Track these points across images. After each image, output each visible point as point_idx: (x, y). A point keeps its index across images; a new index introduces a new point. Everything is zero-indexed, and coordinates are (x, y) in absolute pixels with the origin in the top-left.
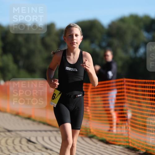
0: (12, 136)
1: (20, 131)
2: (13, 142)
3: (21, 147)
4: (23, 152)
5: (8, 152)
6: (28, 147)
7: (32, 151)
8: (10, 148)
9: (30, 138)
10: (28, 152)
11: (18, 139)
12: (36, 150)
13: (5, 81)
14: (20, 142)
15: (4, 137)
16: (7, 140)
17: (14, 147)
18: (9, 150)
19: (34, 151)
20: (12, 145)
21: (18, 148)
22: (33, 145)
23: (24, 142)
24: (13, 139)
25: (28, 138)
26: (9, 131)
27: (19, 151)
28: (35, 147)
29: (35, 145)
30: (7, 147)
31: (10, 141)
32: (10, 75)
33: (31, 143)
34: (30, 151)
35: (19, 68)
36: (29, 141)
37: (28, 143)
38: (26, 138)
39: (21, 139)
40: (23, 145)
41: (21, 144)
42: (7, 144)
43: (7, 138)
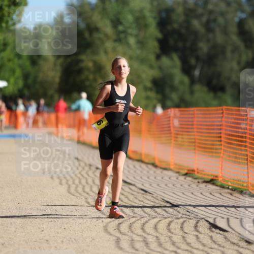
0: (180, 215)
1: (194, 206)
2: (182, 228)
3: (197, 237)
4: (201, 247)
5: (172, 246)
6: (211, 237)
7: (220, 245)
8: (175, 238)
9: (215, 219)
10: (212, 248)
11: (193, 222)
12: (227, 245)
13: (164, 107)
14: (196, 226)
15: (165, 218)
16: (169, 225)
17: (184, 237)
18: (173, 243)
19: (223, 247)
20: (181, 233)
21: (191, 239)
22: (221, 234)
23: (203, 227)
24: (182, 220)
25: (211, 221)
26: (173, 206)
27: (193, 245)
28: (226, 238)
29: (226, 234)
30: (170, 237)
31: (176, 225)
32: (175, 97)
33: (218, 231)
34: (216, 246)
35: (193, 82)
36: (214, 226)
37: (212, 231)
38: (207, 221)
39: (197, 223)
40: (201, 233)
41: (198, 231)
42: (170, 232)
43: (170, 219)
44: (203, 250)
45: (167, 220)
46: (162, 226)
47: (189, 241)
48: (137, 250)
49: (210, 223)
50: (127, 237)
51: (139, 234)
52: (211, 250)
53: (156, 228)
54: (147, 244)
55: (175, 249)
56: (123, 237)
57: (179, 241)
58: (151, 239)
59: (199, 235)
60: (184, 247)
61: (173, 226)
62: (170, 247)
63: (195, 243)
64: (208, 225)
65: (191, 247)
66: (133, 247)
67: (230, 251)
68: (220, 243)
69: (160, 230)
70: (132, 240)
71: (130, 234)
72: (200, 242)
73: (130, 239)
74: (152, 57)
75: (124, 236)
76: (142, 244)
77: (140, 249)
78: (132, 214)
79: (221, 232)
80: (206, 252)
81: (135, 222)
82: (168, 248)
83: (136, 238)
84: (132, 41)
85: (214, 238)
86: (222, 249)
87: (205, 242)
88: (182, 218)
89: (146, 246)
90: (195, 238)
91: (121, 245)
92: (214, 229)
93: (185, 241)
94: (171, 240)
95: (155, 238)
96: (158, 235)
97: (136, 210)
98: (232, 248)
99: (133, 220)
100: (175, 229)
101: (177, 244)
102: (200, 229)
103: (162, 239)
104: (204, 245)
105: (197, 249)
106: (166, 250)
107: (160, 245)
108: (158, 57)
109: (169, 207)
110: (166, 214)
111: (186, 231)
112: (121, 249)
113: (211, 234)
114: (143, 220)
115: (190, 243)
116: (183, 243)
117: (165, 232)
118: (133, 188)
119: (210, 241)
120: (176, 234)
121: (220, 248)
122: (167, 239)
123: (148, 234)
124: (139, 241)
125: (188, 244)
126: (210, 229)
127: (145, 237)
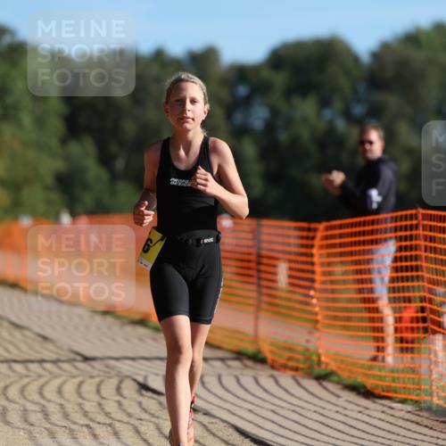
0: (95, 373)
1: (117, 359)
2: (98, 391)
3: (120, 404)
4: (125, 419)
5: (83, 418)
6: (140, 404)
7: (153, 415)
8: (88, 406)
9: (146, 378)
10: (141, 420)
11: (114, 381)
13: (74, 215)
14: (118, 389)
15: (74, 377)
16: (80, 385)
17: (100, 404)
18: (86, 414)
19: (158, 417)
20: (97, 398)
21: (111, 406)
22: (154, 399)
23: (129, 389)
24: (97, 380)
25: (141, 379)
26: (86, 359)
27: (113, 415)
28: (161, 404)
29: (162, 398)
30: (80, 405)
31: (89, 387)
32: (88, 199)
33: (150, 394)
34: (147, 417)
35: (114, 177)
36: (144, 387)
37: (142, 395)
38: (135, 380)
39: (121, 382)
40: (125, 398)
41: (121, 395)
42: (81, 397)
43: (80, 379)
44: (128, 423)
45: (77, 381)
46: (69, 388)
47: (107, 409)
48: (32, 425)
49: (139, 384)
50: (17, 407)
51: (36, 401)
52: (140, 422)
53: (60, 391)
54: (46, 415)
55: (87, 422)
56: (11, 407)
57: (93, 410)
58: (52, 408)
59: (124, 401)
60: (101, 418)
61: (85, 388)
62: (80, 419)
63: (117, 413)
64: (136, 386)
65: (111, 418)
66: (26, 421)
68: (153, 412)
69: (66, 395)
70: (25, 410)
71: (22, 401)
72: (124, 411)
73: (22, 409)
75: (13, 405)
76: (40, 416)
77: (37, 423)
78: (25, 372)
79: (155, 396)
80: (132, 425)
81: (29, 383)
82: (78, 421)
83: (30, 407)
84: (26, 119)
85: (145, 405)
86: (156, 421)
87: (131, 410)
88: (99, 376)
89: (45, 419)
90: (116, 405)
91: (8, 418)
92: (144, 392)
93: (103, 409)
94: (82, 409)
95: (58, 407)
96: (63, 402)
97: (32, 366)
99: (26, 380)
100: (89, 393)
101: (91, 415)
102: (125, 392)
103: (70, 408)
104: (130, 415)
105: (119, 421)
106: (75, 423)
107: (66, 416)
108: (64, 141)
109: (79, 361)
110: (74, 371)
111: (105, 395)
112: (8, 423)
113: (141, 399)
114: (41, 381)
115: (109, 413)
116: (99, 413)
117: (74, 397)
118: (27, 333)
119: (138, 410)
120: (88, 401)
121: (153, 419)
122: (76, 408)
123: (49, 401)
124: (35, 411)
125: (107, 414)
126: (139, 392)
127: (44, 406)
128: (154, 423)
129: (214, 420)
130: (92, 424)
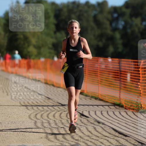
0: (66, 110)
5: (62, 125)
7: (85, 124)
8: (63, 121)
9: (83, 112)
12: (89, 124)
16: (61, 114)
18: (63, 124)
19: (87, 125)
20: (66, 118)
24: (66, 112)
25: (81, 112)
26: (62, 105)
28: (88, 120)
29: (88, 119)
31: (64, 115)
33: (84, 117)
36: (82, 115)
37: (81, 117)
38: (79, 112)
42: (61, 118)
43: (61, 112)
46: (57, 115)
51: (46, 119)
52: (81, 126)
53: (54, 116)
57: (65, 122)
58: (51, 122)
64: (79, 114)
66: (43, 126)
67: (90, 127)
69: (56, 117)
70: (43, 122)
71: (41, 119)
73: (41, 122)
74: (52, 33)
75: (38, 120)
77: (46, 127)
78: (42, 110)
79: (86, 118)
82: (60, 126)
85: (82, 121)
87: (78, 123)
89: (49, 125)
95: (53, 121)
96: (55, 119)
97: (45, 107)
98: (91, 125)
99: (43, 112)
100: (64, 117)
103: (57, 121)
107: (56, 124)
109: (60, 106)
110: (59, 110)
113: (81, 119)
114: (48, 113)
117: (59, 118)
119: (80, 122)
120: (64, 119)
121: (85, 126)
122: (60, 121)
123: (50, 119)
124: (46, 123)
127: (49, 121)
128: (86, 127)
129: (106, 126)
130: (65, 127)
